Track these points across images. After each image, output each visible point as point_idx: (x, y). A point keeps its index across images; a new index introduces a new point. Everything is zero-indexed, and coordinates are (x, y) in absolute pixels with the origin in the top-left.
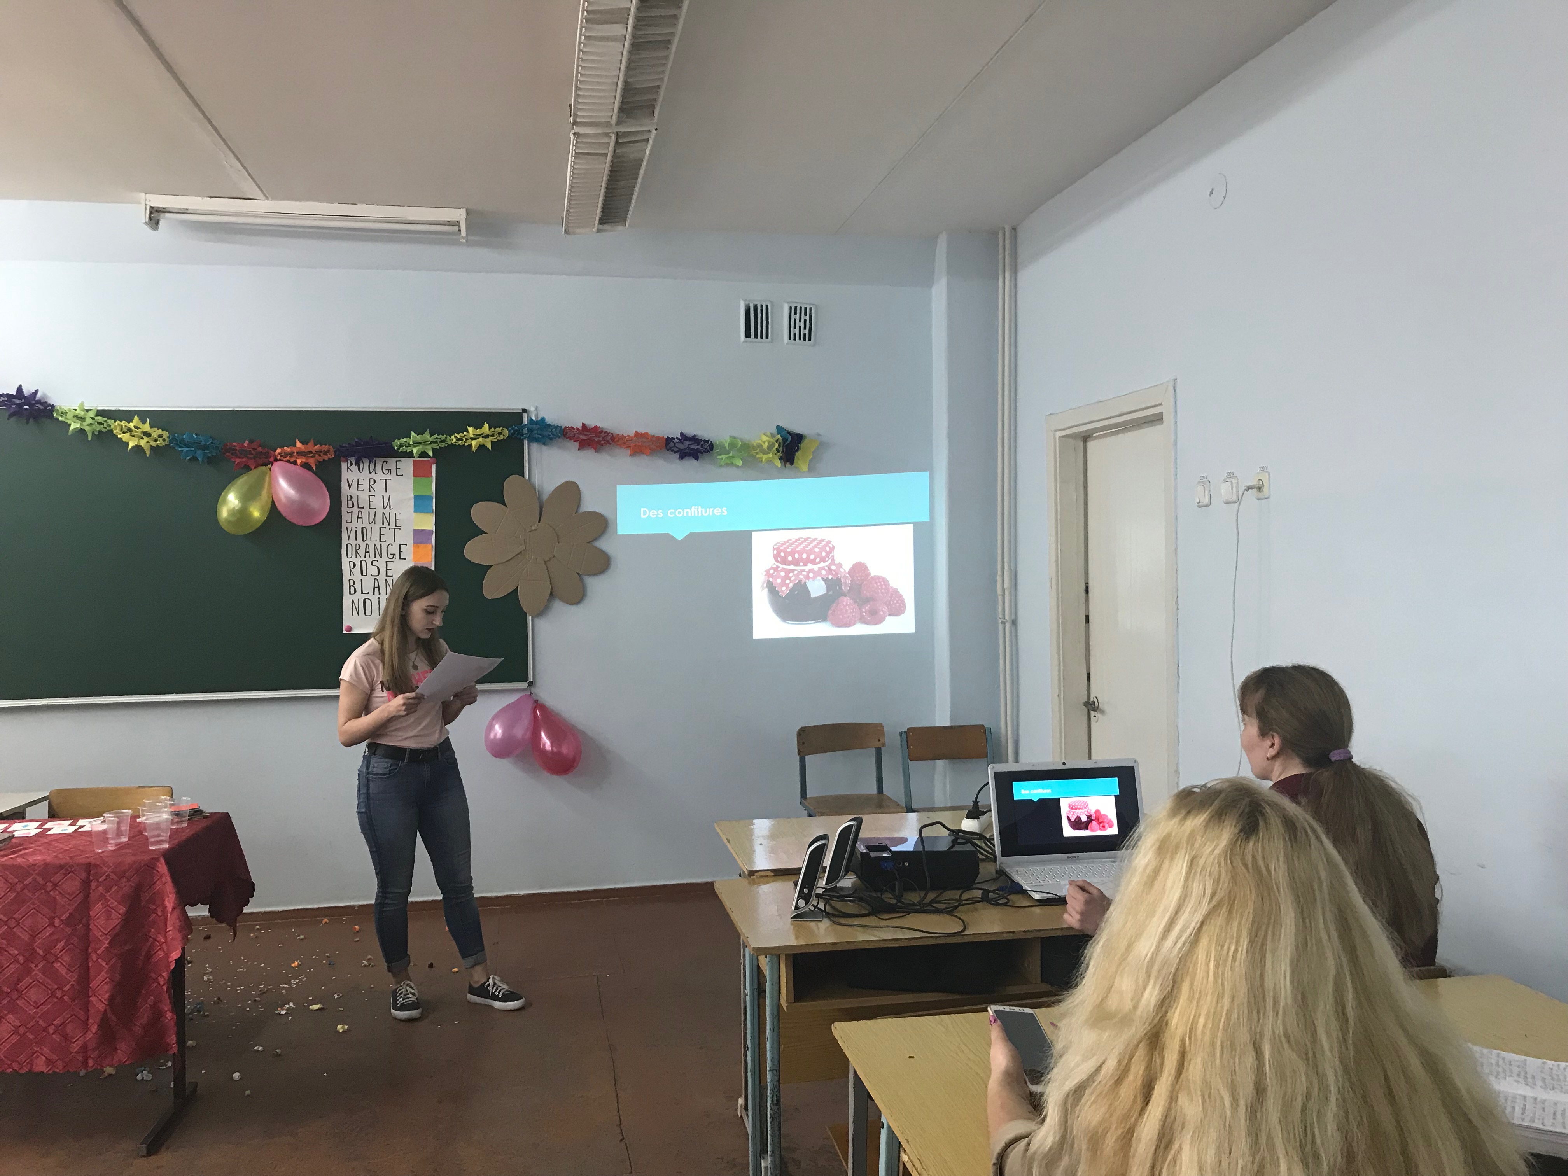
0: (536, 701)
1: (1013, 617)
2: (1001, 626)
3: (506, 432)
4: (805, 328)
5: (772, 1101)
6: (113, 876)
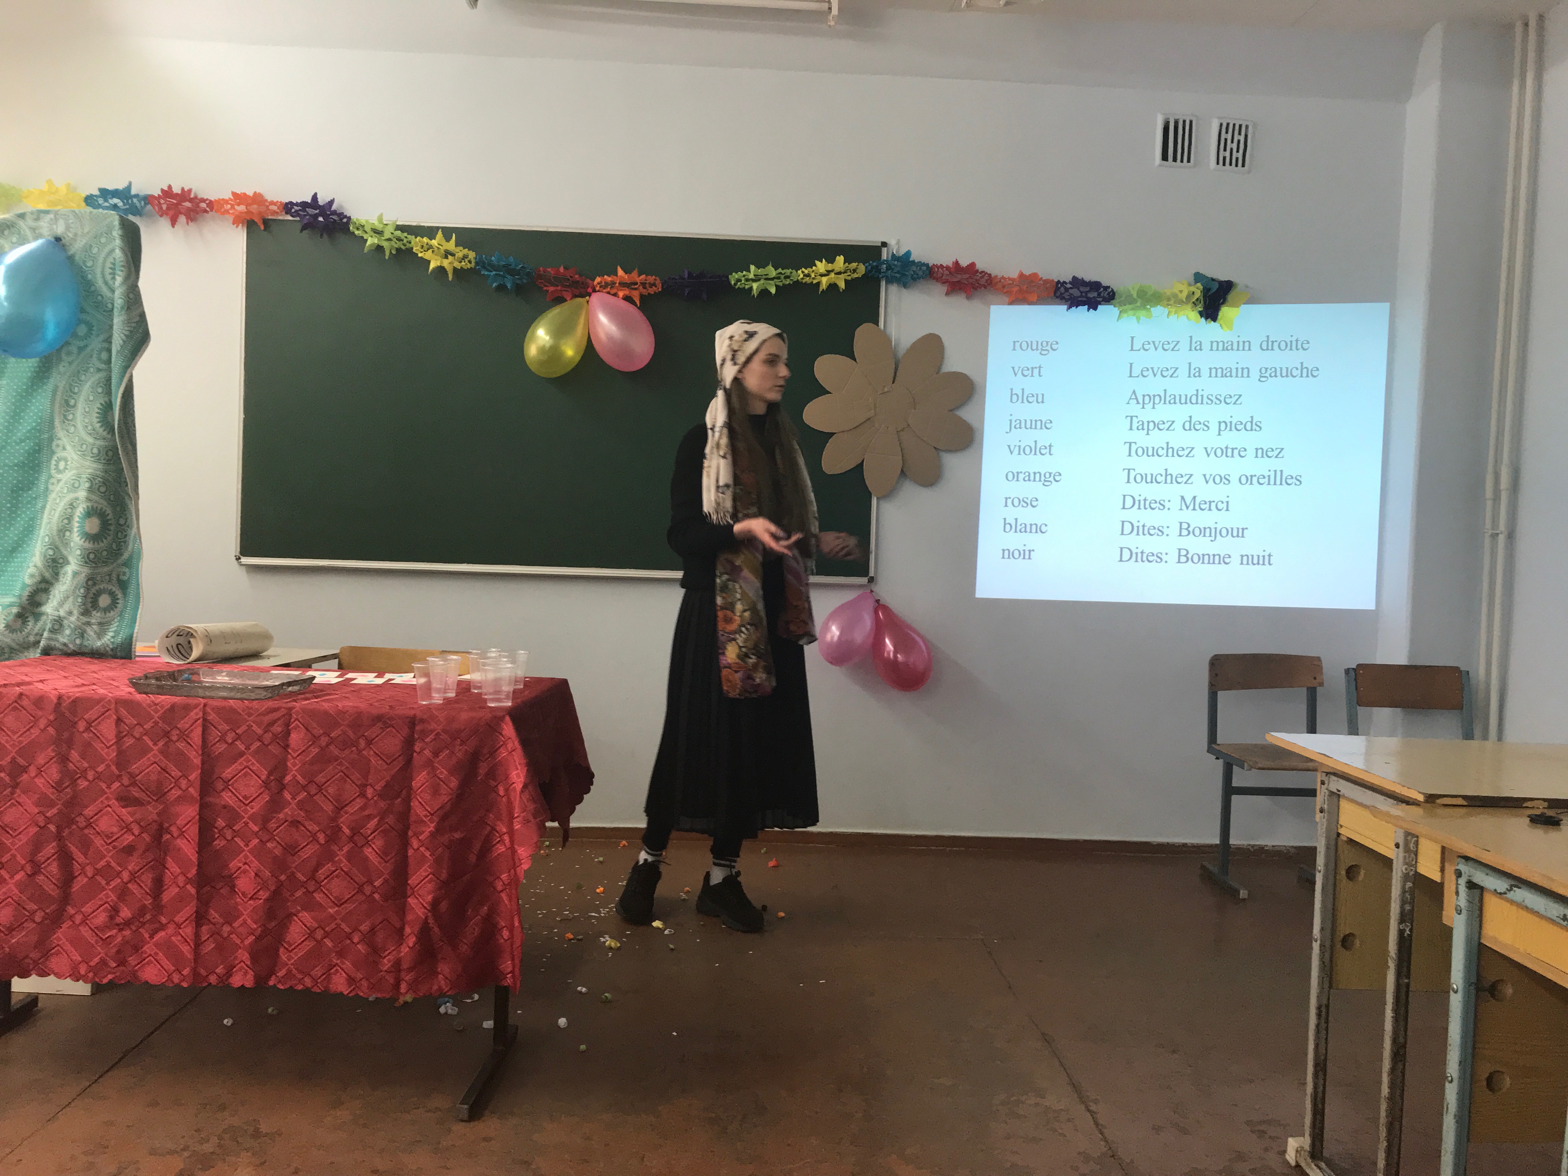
0: (878, 601)
1: (1510, 529)
2: (1487, 541)
3: (862, 269)
4: (1238, 151)
6: (444, 736)
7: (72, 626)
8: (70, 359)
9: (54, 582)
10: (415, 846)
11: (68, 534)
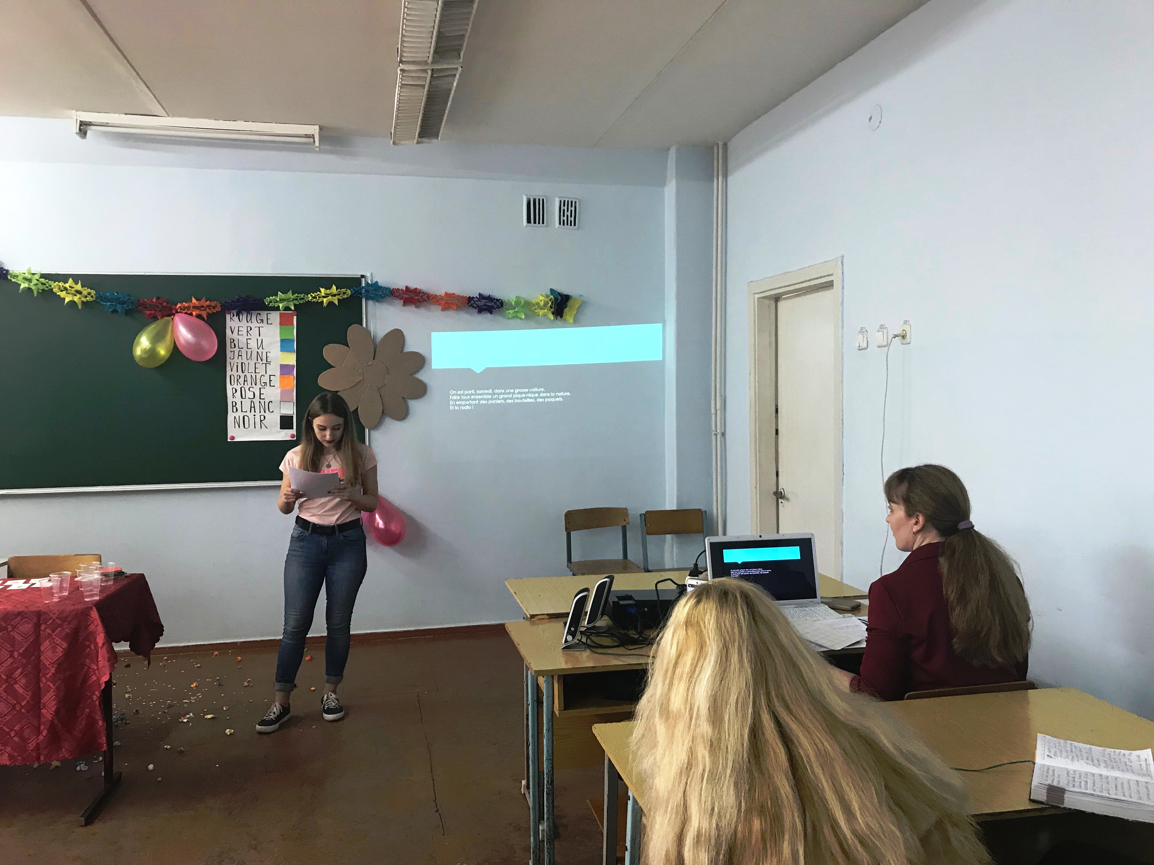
1: (723, 431)
2: (714, 437)
3: (349, 292)
4: (571, 216)
5: (548, 782)
6: (58, 621)
10: (45, 682)
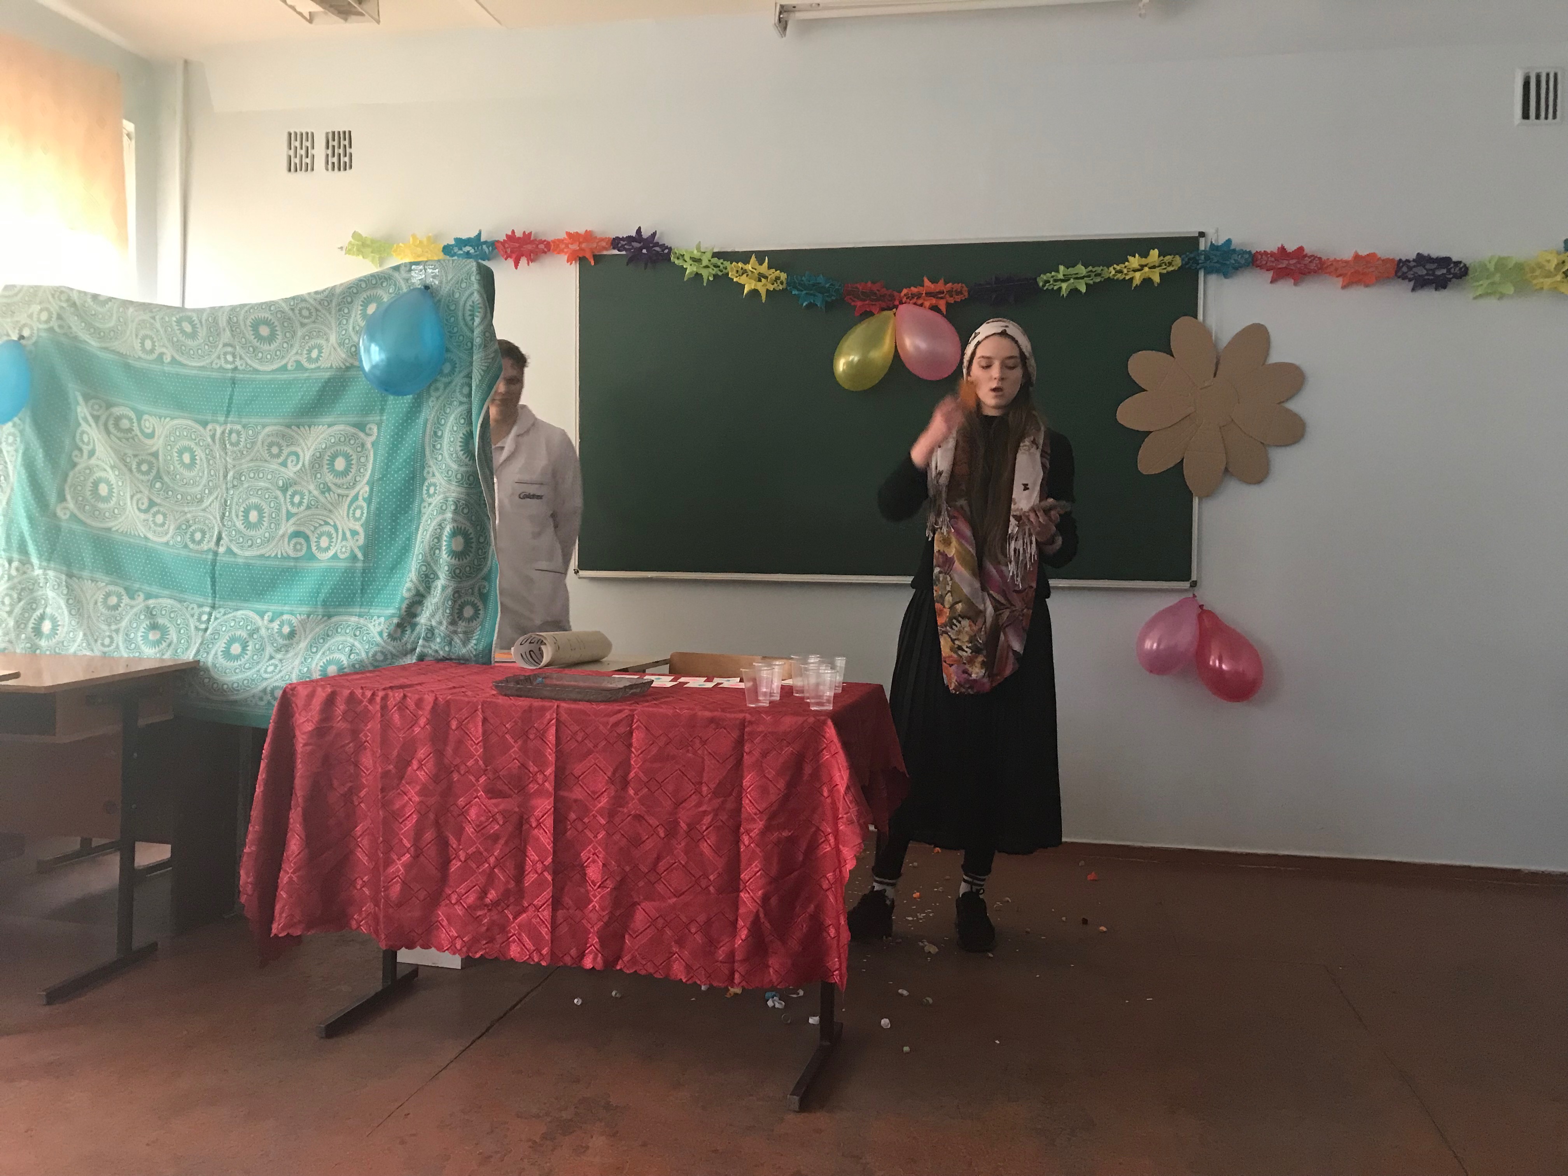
0: (1201, 606)
3: (1178, 261)
6: (771, 738)
7: (442, 634)
8: (438, 394)
9: (426, 595)
10: (747, 843)
11: (437, 552)
